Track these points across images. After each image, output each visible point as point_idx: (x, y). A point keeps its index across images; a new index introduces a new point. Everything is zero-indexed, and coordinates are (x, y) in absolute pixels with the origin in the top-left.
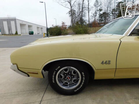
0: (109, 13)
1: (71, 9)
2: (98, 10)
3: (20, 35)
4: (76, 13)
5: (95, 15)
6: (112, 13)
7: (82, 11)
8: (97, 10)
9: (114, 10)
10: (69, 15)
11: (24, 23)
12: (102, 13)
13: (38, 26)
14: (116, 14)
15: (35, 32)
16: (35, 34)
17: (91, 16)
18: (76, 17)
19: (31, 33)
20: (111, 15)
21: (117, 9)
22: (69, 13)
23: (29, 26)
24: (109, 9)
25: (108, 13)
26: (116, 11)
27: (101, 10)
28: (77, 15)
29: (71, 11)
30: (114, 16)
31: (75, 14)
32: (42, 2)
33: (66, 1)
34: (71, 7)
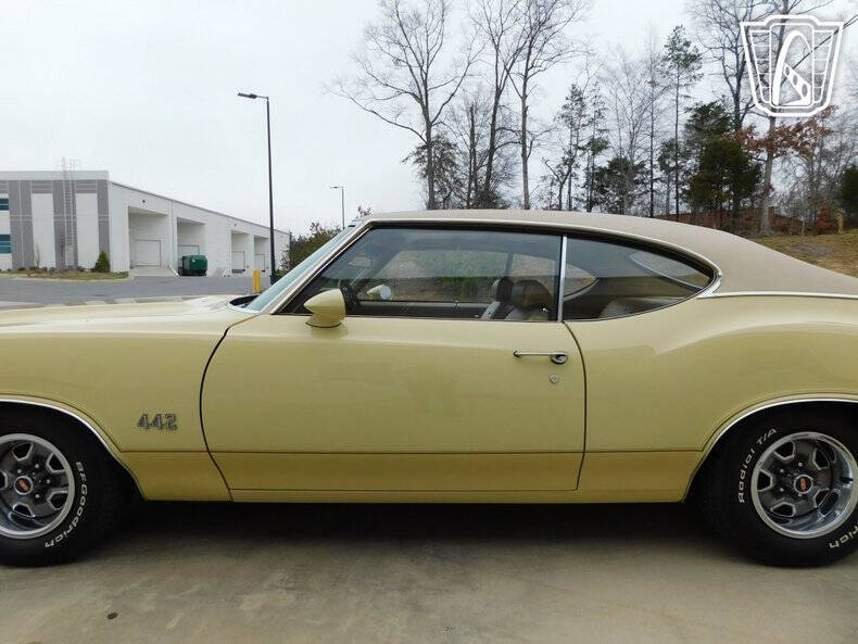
0: (648, 166)
1: (428, 135)
2: (580, 144)
3: (124, 275)
4: (459, 160)
5: (565, 171)
6: (664, 167)
7: (492, 149)
8: (578, 148)
9: (670, 147)
10: (419, 168)
11: (151, 206)
12: (605, 165)
13: (241, 228)
14: (687, 173)
15: (219, 260)
16: (219, 271)
17: (545, 178)
18: (457, 181)
19: (194, 268)
20: (658, 173)
21: (689, 143)
22: (420, 160)
23: (185, 227)
24: (643, 140)
25: (642, 165)
26: (686, 155)
27: (597, 146)
28: (463, 172)
29: (428, 145)
30: (678, 184)
31: (454, 164)
32: (253, 96)
33: (400, 92)
34: (429, 126)
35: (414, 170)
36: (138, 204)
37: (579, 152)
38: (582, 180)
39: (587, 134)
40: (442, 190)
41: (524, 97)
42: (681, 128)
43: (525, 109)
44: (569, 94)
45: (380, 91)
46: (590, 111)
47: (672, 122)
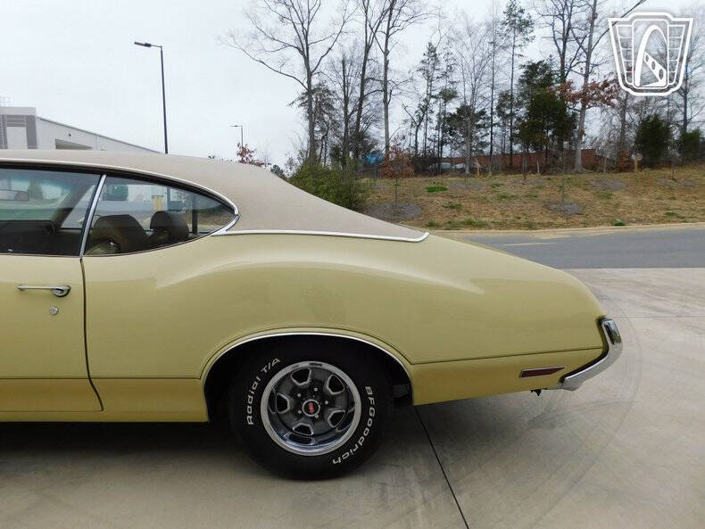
0: (489, 113)
1: (309, 82)
2: (433, 93)
4: (337, 105)
5: (422, 115)
6: (501, 113)
7: (362, 98)
8: (432, 96)
9: (506, 97)
10: (302, 111)
11: (76, 140)
12: (454, 111)
14: (519, 119)
17: (406, 121)
18: (335, 122)
19: (116, 194)
20: (496, 119)
21: (522, 95)
22: (304, 104)
24: (486, 91)
25: (483, 113)
26: (520, 104)
27: (448, 96)
28: (339, 115)
29: (310, 92)
30: (512, 128)
31: (333, 109)
32: (148, 45)
33: (286, 45)
34: (310, 75)
35: (300, 113)
36: (64, 138)
37: (432, 100)
38: (435, 124)
39: (440, 85)
40: (322, 130)
41: (386, 53)
42: (515, 82)
43: (387, 63)
44: (426, 51)
45: (268, 44)
46: (443, 66)
47: (509, 76)
